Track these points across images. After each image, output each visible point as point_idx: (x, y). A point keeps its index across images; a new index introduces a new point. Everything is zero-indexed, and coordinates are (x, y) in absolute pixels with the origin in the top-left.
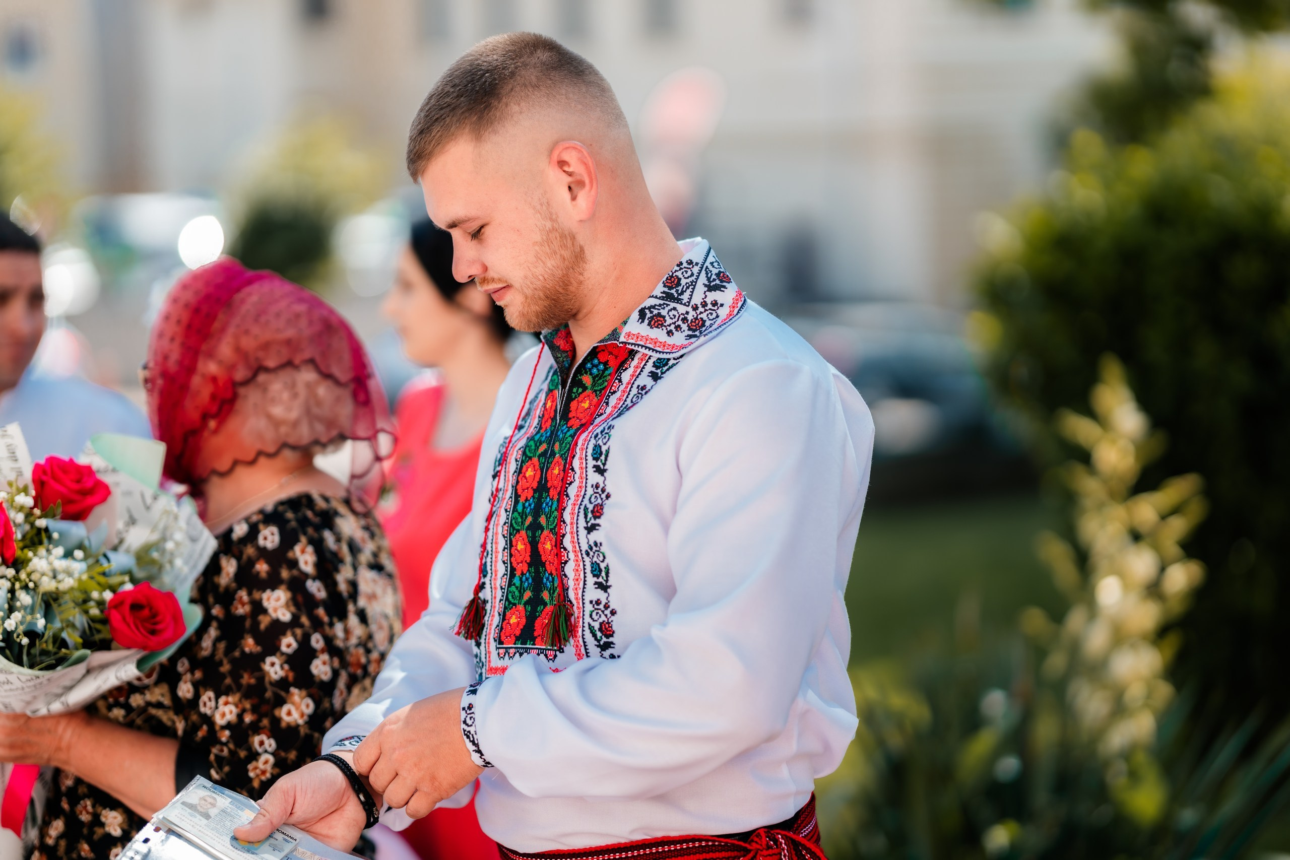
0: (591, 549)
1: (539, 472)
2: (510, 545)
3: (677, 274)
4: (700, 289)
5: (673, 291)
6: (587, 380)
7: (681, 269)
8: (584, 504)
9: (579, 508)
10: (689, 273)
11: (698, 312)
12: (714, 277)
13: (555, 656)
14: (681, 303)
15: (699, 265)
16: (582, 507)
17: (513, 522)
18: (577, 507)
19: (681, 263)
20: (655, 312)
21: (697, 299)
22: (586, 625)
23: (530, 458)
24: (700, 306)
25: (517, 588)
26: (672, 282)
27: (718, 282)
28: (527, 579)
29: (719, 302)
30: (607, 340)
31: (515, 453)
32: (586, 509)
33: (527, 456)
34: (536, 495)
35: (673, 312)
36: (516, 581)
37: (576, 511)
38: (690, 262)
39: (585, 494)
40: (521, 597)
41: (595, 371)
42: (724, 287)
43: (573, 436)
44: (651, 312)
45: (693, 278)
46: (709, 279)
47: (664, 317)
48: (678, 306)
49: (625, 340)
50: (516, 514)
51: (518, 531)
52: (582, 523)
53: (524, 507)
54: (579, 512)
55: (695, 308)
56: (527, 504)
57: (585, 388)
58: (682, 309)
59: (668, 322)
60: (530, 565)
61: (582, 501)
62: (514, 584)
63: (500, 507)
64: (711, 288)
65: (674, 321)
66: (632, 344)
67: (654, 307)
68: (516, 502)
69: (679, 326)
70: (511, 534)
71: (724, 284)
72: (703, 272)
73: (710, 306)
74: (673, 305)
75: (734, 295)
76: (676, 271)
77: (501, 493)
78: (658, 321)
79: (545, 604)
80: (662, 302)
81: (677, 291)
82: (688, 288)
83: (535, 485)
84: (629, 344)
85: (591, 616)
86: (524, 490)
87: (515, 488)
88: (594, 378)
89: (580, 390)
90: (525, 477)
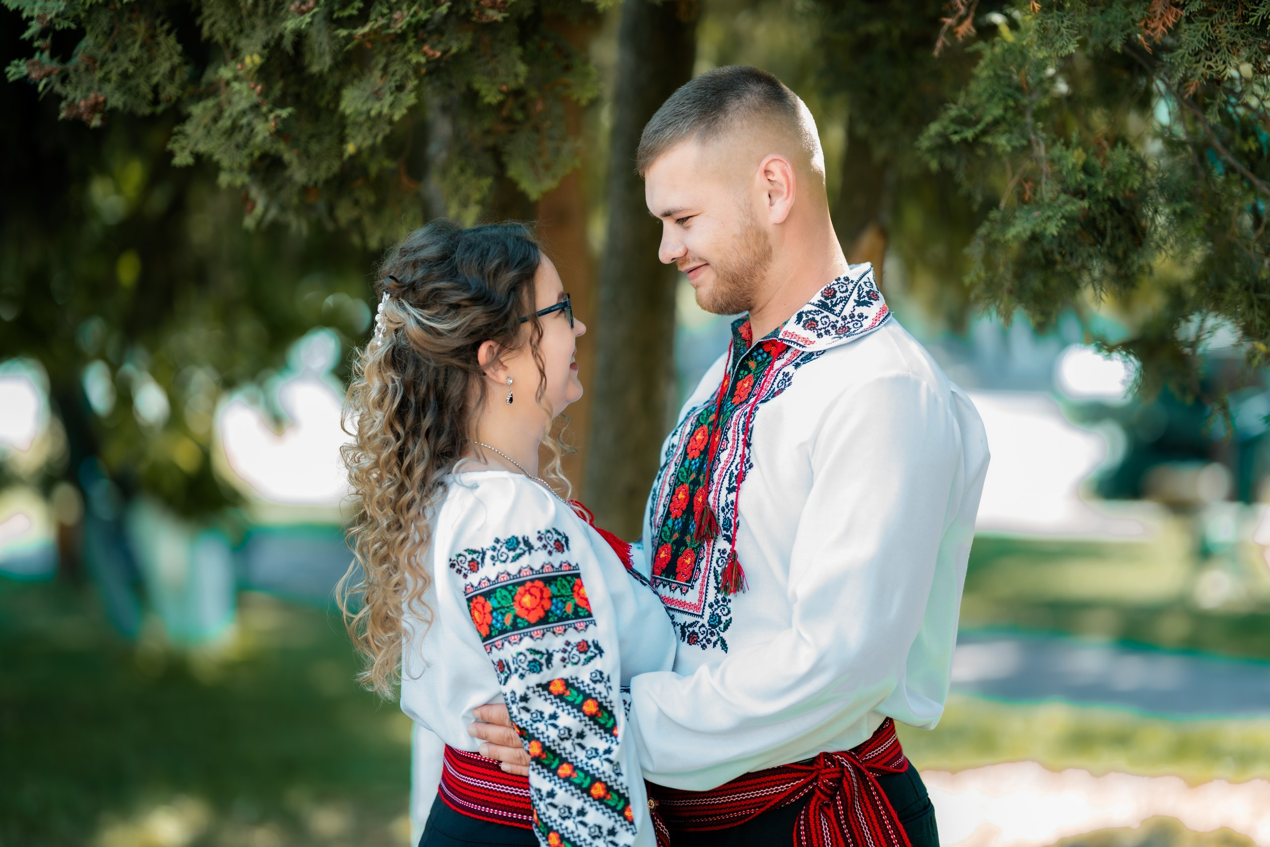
0: (727, 506)
1: (707, 438)
2: (673, 493)
3: (834, 286)
4: (851, 303)
5: (828, 302)
6: (752, 365)
7: (838, 283)
8: (731, 469)
9: (727, 472)
10: (844, 289)
11: (846, 322)
12: (864, 294)
13: (687, 591)
14: (833, 314)
15: (854, 283)
16: (729, 472)
17: (680, 475)
18: (725, 471)
19: (839, 279)
20: (811, 316)
21: (847, 312)
22: (712, 568)
23: (702, 425)
24: (848, 317)
25: (669, 528)
26: (830, 293)
27: (866, 299)
28: (678, 523)
29: (865, 315)
30: (771, 336)
31: (692, 418)
32: (732, 473)
33: (699, 423)
34: (702, 457)
35: (825, 319)
36: (670, 522)
37: (724, 474)
38: (847, 279)
39: (733, 461)
40: (671, 537)
41: (759, 358)
42: (871, 303)
43: (731, 411)
44: (807, 316)
45: (847, 294)
46: (859, 295)
47: (817, 322)
48: (830, 315)
49: (782, 337)
50: (683, 469)
51: (682, 483)
52: (726, 484)
53: (690, 464)
54: (726, 475)
55: (844, 319)
56: (693, 462)
57: (750, 372)
58: (833, 318)
59: (819, 327)
60: (684, 512)
61: (730, 467)
62: (667, 525)
63: (672, 461)
64: (859, 303)
65: (824, 326)
66: (787, 341)
67: (810, 312)
68: (685, 459)
69: (828, 331)
70: (675, 484)
71: (872, 301)
72: (856, 289)
73: (856, 318)
74: (826, 313)
75: (878, 310)
76: (834, 284)
77: (675, 449)
78: (812, 324)
79: (686, 546)
80: (817, 309)
81: (832, 302)
82: (841, 301)
83: (702, 447)
84: (785, 340)
85: (717, 562)
86: (692, 450)
87: (686, 447)
88: (758, 364)
89: (746, 373)
90: (695, 439)
